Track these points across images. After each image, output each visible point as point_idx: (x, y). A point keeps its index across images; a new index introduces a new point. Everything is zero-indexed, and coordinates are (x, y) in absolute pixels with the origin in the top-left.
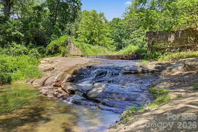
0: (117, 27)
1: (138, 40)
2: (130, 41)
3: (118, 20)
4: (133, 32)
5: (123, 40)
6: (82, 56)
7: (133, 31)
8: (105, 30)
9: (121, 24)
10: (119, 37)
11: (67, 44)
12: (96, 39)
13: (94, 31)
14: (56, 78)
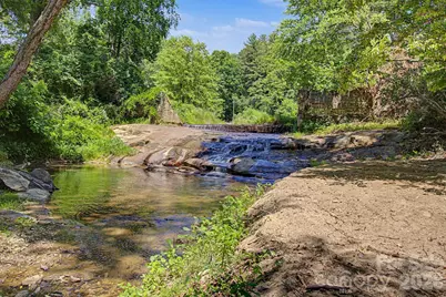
0: (221, 71)
1: (265, 99)
2: (247, 101)
3: (224, 55)
4: (254, 83)
5: (235, 97)
6: (180, 124)
7: (253, 80)
8: (207, 76)
9: (231, 66)
10: (225, 90)
11: (158, 102)
12: (191, 95)
13: (188, 79)
14: (166, 154)
